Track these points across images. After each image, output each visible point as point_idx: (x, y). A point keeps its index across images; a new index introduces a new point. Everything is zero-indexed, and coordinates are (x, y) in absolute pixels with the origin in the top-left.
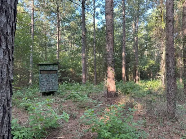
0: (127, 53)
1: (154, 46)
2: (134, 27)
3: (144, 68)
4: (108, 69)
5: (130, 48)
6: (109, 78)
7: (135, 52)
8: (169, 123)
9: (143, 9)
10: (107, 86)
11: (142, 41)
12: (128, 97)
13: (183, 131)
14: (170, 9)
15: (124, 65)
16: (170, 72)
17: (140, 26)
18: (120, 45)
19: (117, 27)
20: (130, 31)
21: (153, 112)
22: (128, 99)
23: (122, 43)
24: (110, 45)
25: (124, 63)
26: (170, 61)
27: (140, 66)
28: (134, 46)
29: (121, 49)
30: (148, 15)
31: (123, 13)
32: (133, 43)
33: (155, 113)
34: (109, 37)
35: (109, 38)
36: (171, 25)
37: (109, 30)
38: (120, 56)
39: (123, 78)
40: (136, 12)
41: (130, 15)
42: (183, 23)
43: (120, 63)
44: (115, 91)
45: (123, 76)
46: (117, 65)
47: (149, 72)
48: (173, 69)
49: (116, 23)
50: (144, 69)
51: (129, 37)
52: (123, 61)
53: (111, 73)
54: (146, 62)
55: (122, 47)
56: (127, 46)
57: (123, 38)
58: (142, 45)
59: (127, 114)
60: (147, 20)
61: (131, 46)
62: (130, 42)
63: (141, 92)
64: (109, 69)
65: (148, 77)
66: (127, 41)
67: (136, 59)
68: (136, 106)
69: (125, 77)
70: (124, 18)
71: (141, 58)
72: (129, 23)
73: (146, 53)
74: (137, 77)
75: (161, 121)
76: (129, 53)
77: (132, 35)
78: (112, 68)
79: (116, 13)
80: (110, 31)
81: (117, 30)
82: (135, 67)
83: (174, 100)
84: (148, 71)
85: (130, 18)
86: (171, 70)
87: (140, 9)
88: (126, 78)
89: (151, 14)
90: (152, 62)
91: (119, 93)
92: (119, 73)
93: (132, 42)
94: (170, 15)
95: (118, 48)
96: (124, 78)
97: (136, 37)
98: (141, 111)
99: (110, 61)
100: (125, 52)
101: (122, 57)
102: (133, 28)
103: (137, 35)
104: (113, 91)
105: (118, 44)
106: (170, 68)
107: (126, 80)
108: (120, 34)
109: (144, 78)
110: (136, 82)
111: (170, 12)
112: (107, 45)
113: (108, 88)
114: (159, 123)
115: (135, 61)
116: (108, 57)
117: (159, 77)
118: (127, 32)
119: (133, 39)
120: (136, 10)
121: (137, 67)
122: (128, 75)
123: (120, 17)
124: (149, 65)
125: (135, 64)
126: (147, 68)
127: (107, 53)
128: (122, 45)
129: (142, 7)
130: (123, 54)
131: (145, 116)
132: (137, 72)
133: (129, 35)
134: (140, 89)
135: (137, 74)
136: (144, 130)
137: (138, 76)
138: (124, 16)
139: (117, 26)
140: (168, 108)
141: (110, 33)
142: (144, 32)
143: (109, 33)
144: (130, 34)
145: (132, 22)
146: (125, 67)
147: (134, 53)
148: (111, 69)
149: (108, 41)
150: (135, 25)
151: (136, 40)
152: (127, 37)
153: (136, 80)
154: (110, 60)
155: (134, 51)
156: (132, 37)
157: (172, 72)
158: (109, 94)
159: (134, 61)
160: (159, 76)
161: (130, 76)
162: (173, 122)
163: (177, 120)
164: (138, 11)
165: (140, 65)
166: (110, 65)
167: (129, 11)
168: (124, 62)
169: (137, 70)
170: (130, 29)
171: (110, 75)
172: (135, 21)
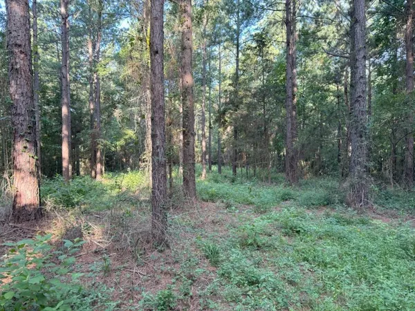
0: (75, 109)
1: (132, 100)
2: (90, 50)
3: (116, 147)
4: (16, 147)
5: (83, 97)
6: (19, 170)
7: (93, 109)
8: (154, 255)
9: (111, 16)
10: (14, 193)
11: (110, 86)
12: (72, 214)
13: (176, 265)
14: (157, 29)
15: (68, 137)
16: (158, 155)
17: (104, 52)
18: (55, 88)
19: (46, 42)
20: (82, 58)
21: (126, 240)
22: (72, 218)
23: (60, 83)
24: (22, 83)
25: (65, 132)
26: (158, 133)
27: (105, 142)
28: (91, 94)
29: (59, 97)
30: (122, 30)
31: (63, 10)
32: (89, 86)
33: (129, 240)
34: (17, 60)
35: (16, 63)
36: (159, 61)
37: (18, 42)
38: (56, 116)
39: (64, 169)
40: (96, 17)
41: (80, 19)
42: (182, 63)
43: (57, 131)
44: (38, 202)
45: (65, 164)
46: (49, 136)
47: (125, 155)
48: (162, 149)
49: (45, 30)
50: (113, 149)
51: (79, 71)
52: (64, 127)
53: (25, 157)
54: (118, 133)
55: (62, 93)
56: (74, 93)
57: (64, 71)
58: (109, 94)
59: (60, 257)
60: (119, 41)
61: (84, 94)
62: (81, 83)
63: (105, 198)
64: (19, 146)
65: (122, 166)
66: (75, 80)
67: (95, 124)
68: (90, 231)
69: (70, 167)
70: (65, 24)
71: (109, 123)
72: (79, 39)
73: (117, 113)
74: (99, 166)
75: (141, 254)
76: (81, 109)
77: (85, 68)
78: (28, 145)
79: (44, 6)
80: (20, 46)
81: (46, 49)
82: (95, 144)
83: (164, 208)
84: (123, 153)
85: (81, 26)
86: (159, 150)
87: (103, 12)
88: (73, 168)
89: (128, 30)
90: (130, 133)
91: (48, 208)
92: (54, 157)
93: (86, 84)
94: (157, 41)
95: (50, 95)
96: (67, 169)
97: (95, 75)
98: (101, 241)
99: (22, 125)
100: (69, 107)
101: (61, 117)
102: (88, 52)
103: (97, 71)
104: (30, 205)
105: (50, 85)
106: (158, 147)
107: (73, 174)
108: (55, 60)
109: (115, 167)
110: (95, 177)
111: (157, 36)
112: (13, 83)
113: (16, 196)
114: (137, 259)
115: (94, 130)
116: (16, 115)
117: (144, 164)
118: (74, 60)
119: (89, 79)
120: (94, 11)
121: (98, 144)
122: (78, 162)
123: (54, 18)
124: (125, 140)
125: (94, 137)
126: (122, 146)
127: (12, 105)
128: (61, 87)
129: (109, 8)
130: (65, 110)
131: (108, 250)
132: (98, 154)
133: (79, 67)
134: (103, 191)
135: (98, 160)
136: (105, 282)
137: (101, 164)
138: (65, 18)
139: (48, 38)
140: (154, 226)
141: (21, 52)
142: (113, 67)
143: (16, 50)
144: (82, 66)
145: (87, 37)
146: (69, 142)
147: (92, 111)
148: (25, 147)
149: (14, 70)
150: (94, 48)
151: (96, 81)
152: (74, 70)
153: (96, 173)
154: (22, 123)
155: (92, 107)
156: (86, 72)
157: (160, 155)
158: (19, 212)
159: (92, 128)
160: (144, 162)
161: (82, 164)
162: (161, 251)
163: (168, 246)
164: (100, 16)
165: (104, 139)
166: (22, 137)
167: (77, 10)
168: (67, 129)
169: (98, 149)
170: (82, 53)
171: (23, 163)
172: (94, 37)
